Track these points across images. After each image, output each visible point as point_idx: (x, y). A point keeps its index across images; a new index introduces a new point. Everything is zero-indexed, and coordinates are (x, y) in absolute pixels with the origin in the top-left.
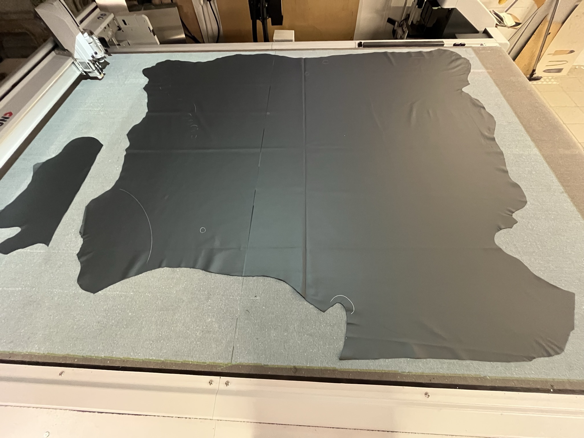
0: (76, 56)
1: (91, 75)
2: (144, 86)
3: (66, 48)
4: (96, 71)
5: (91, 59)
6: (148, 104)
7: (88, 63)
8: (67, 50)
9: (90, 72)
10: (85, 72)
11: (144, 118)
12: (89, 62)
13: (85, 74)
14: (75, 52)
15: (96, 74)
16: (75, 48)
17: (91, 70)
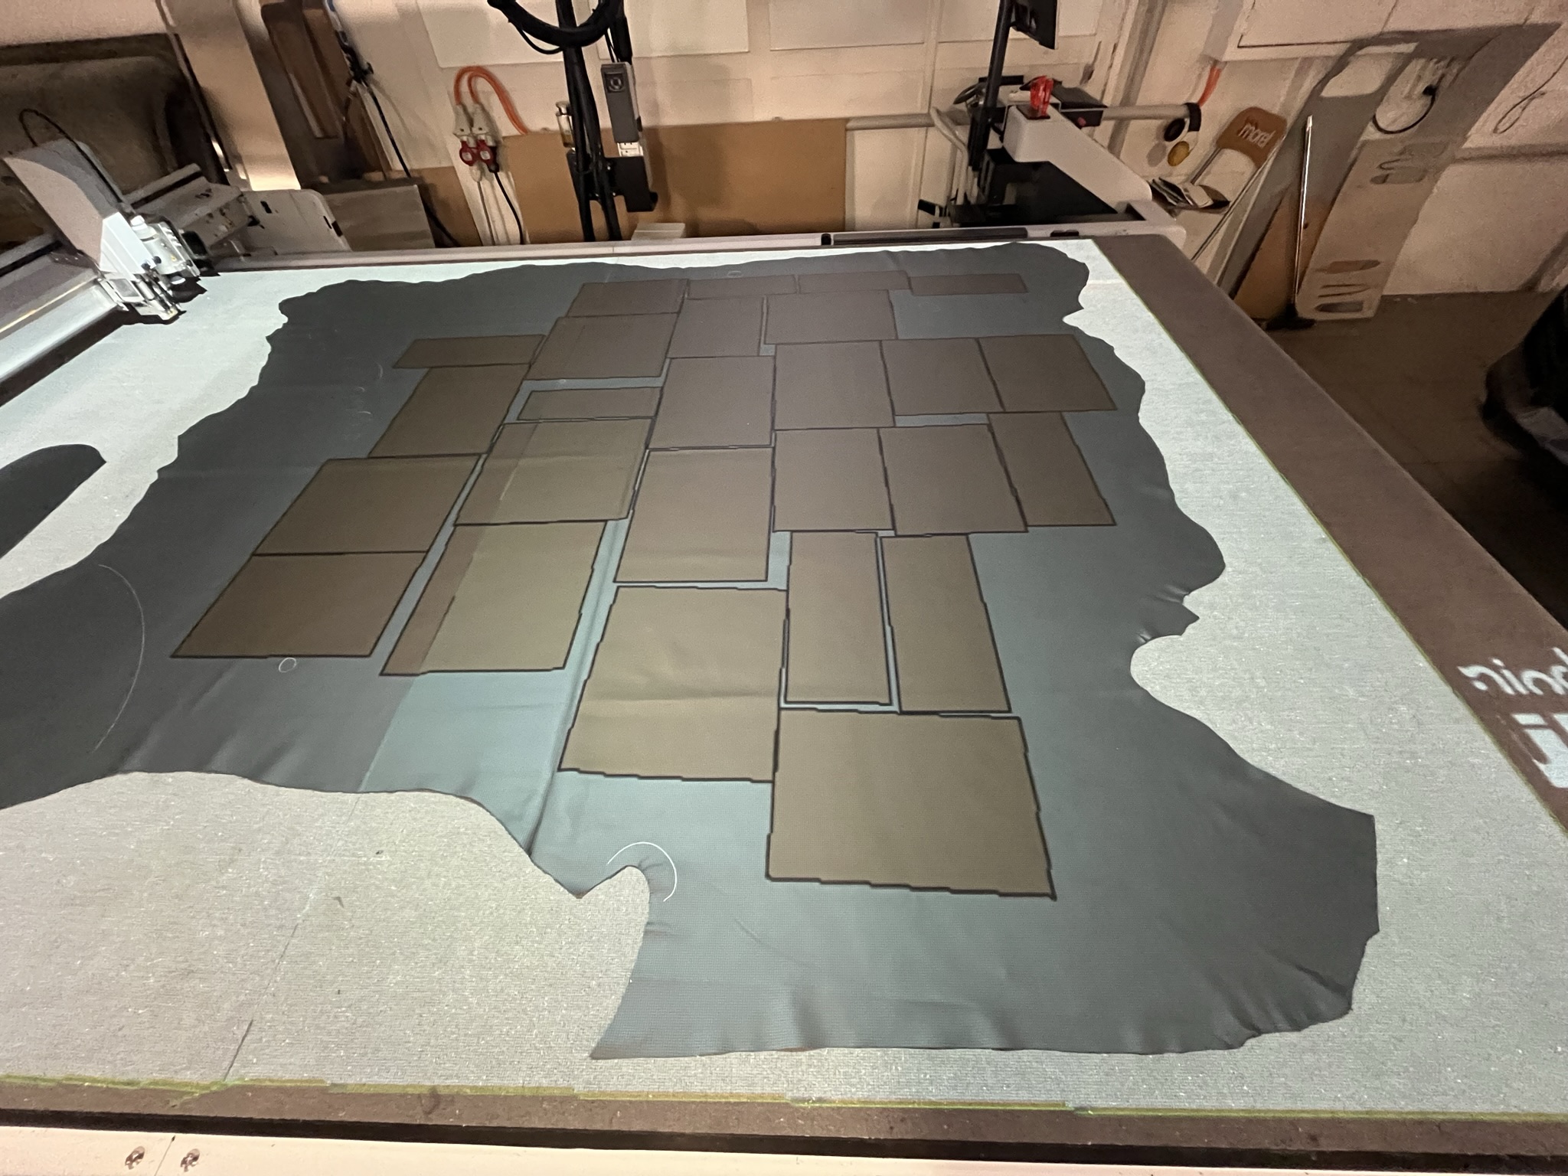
0: (102, 266)
1: (142, 311)
2: (270, 333)
3: (78, 247)
4: (155, 303)
5: (142, 272)
6: (264, 369)
7: (134, 283)
8: (81, 252)
9: (139, 305)
10: (127, 304)
11: (239, 402)
12: (138, 281)
13: (125, 309)
14: (102, 256)
15: (156, 310)
16: (102, 248)
17: (140, 299)
